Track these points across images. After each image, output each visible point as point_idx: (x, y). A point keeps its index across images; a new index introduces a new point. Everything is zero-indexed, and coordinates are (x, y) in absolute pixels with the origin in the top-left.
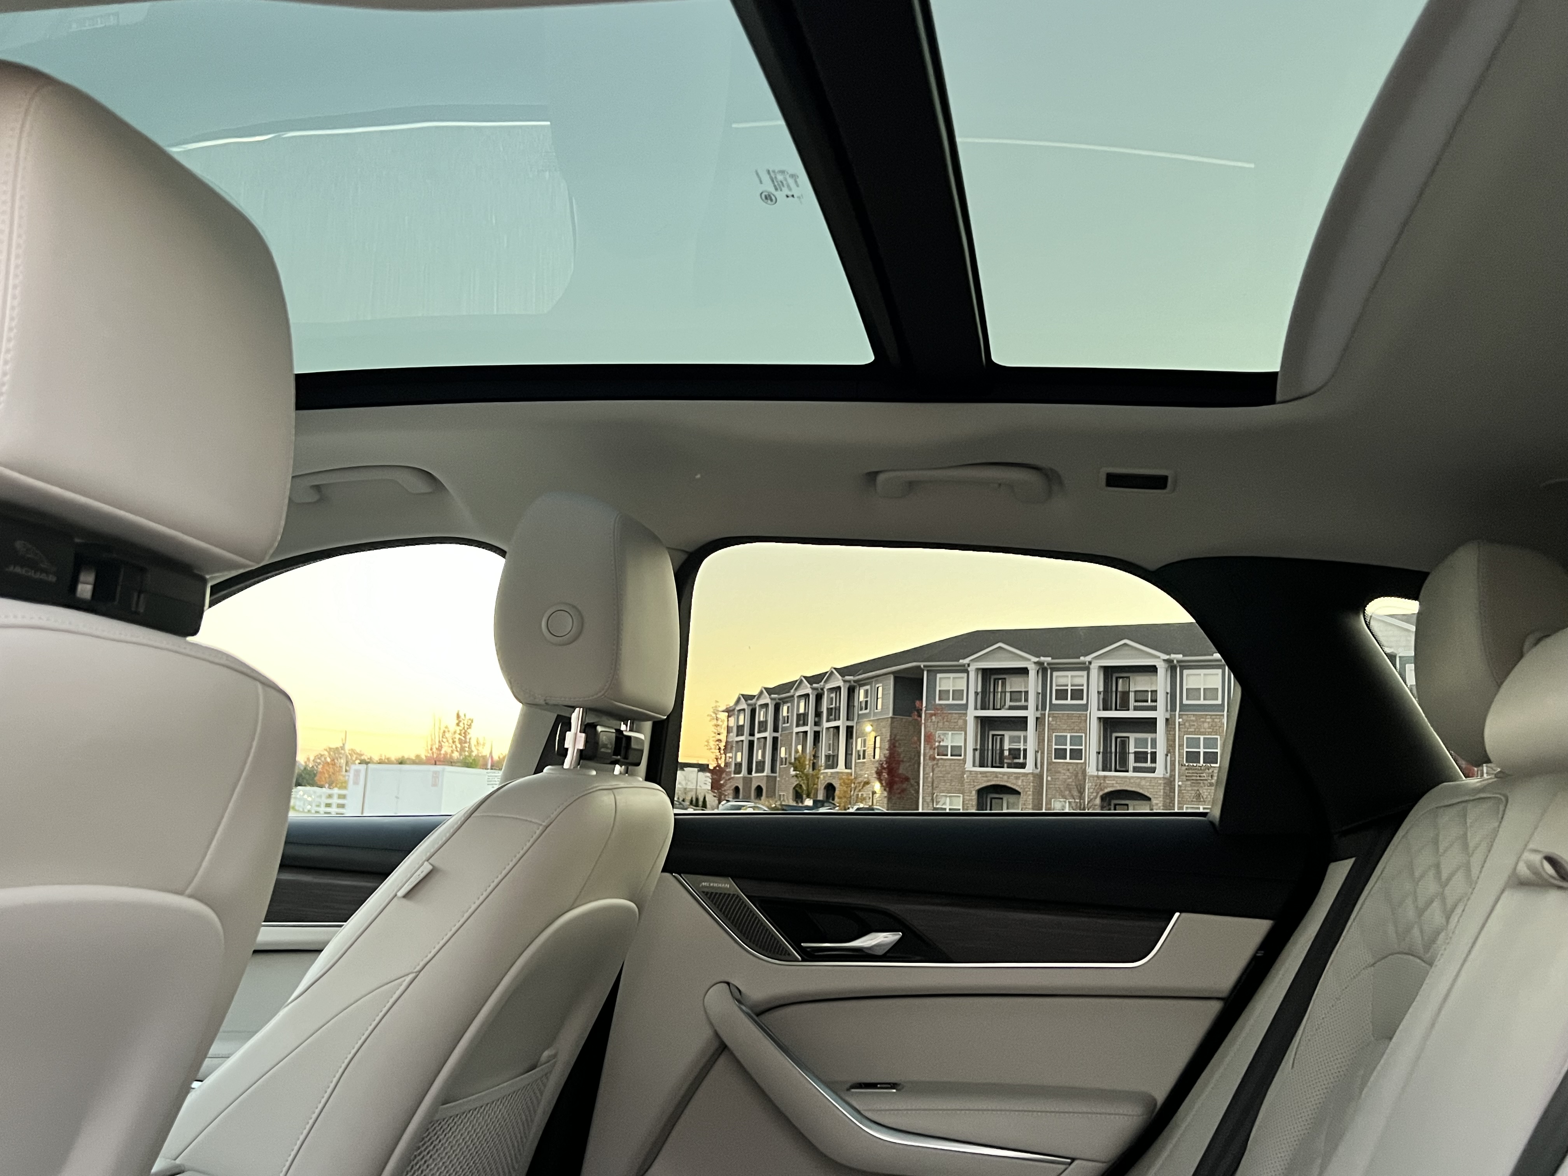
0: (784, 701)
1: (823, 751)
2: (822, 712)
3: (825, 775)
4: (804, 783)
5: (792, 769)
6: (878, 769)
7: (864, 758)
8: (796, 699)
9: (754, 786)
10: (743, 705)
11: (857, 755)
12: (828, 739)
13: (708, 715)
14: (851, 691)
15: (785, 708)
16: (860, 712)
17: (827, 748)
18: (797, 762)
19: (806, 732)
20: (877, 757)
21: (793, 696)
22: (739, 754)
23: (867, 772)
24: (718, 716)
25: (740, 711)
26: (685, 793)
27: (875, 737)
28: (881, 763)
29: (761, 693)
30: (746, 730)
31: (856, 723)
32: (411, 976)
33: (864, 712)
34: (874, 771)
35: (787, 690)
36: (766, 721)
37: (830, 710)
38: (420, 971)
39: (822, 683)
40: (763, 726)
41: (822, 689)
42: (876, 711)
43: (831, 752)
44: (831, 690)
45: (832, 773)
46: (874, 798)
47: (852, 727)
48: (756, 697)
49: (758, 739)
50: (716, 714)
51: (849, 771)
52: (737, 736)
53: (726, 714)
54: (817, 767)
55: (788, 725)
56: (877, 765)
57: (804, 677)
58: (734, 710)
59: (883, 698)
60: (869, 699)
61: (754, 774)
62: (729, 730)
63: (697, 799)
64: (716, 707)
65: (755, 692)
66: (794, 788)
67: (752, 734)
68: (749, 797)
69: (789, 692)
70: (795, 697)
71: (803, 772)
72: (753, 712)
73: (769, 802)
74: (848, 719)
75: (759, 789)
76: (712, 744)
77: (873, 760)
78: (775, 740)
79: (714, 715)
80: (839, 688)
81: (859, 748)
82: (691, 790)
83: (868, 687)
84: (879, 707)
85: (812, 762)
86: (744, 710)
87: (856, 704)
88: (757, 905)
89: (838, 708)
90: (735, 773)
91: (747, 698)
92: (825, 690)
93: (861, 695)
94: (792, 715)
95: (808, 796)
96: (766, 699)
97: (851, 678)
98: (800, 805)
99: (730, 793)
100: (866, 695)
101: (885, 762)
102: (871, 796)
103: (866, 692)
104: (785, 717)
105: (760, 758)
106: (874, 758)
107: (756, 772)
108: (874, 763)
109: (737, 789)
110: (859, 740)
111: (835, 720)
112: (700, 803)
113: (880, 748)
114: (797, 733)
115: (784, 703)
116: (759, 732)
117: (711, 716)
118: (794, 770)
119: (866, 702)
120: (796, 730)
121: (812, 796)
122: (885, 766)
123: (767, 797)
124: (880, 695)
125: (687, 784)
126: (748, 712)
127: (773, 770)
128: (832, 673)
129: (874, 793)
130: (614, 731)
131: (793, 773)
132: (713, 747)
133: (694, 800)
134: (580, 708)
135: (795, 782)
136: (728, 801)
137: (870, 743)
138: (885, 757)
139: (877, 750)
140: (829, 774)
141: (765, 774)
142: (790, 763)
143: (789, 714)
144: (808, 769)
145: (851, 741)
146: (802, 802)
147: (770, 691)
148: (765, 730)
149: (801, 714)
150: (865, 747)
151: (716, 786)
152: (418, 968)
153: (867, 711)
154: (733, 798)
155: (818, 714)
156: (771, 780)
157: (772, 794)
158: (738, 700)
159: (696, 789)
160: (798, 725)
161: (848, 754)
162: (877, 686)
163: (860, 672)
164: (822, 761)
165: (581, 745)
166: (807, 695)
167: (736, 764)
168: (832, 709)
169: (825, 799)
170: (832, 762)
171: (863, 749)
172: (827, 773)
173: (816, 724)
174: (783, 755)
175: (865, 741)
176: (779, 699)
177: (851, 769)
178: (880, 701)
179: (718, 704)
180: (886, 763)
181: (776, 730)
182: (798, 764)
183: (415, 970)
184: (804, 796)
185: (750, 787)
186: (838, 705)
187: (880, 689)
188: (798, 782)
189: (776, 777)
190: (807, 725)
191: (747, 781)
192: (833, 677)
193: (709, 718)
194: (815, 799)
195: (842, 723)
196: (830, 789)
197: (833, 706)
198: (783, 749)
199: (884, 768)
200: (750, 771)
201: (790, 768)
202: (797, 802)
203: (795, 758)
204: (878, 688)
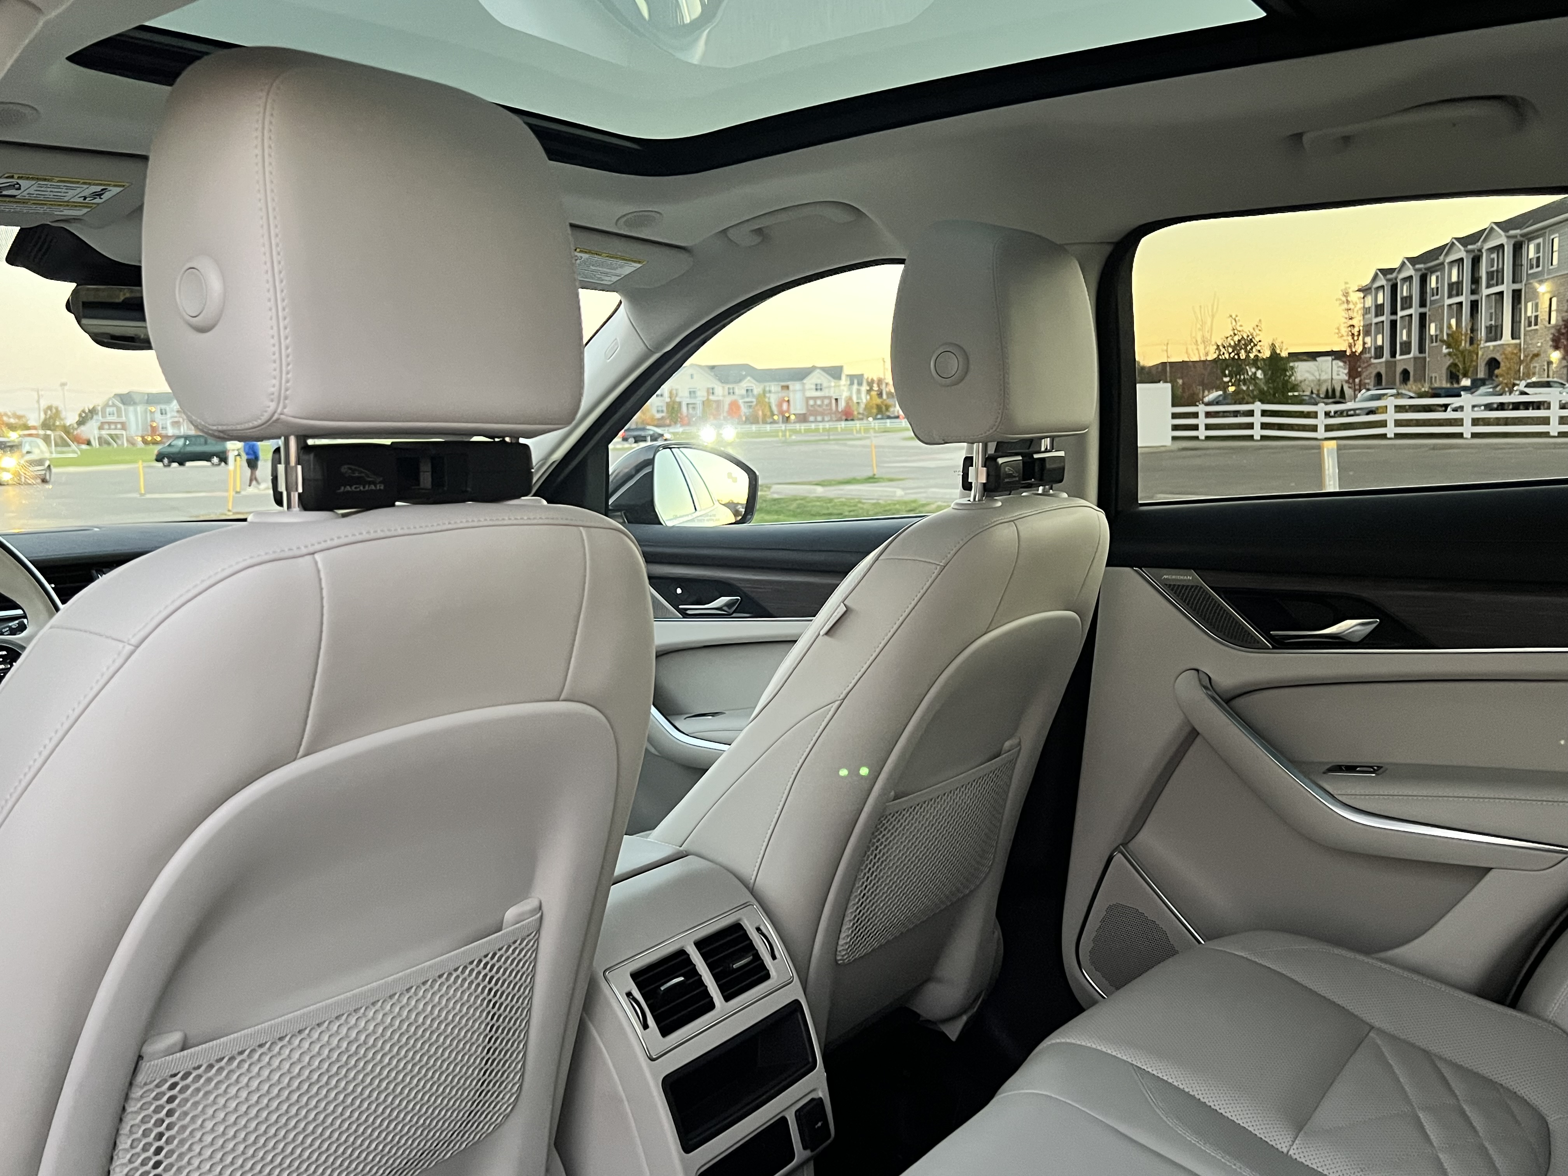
0: (1432, 270)
1: (1484, 321)
2: (1481, 278)
3: (1487, 348)
4: (1459, 361)
5: (1444, 347)
6: (1554, 335)
7: (1536, 324)
8: (1446, 267)
9: (1399, 370)
10: (1382, 281)
11: (1527, 322)
12: (1489, 307)
13: (1337, 300)
14: (1518, 248)
15: (1434, 278)
16: (1530, 272)
17: (1488, 318)
18: (1450, 339)
19: (1461, 303)
20: (1553, 321)
21: (1442, 264)
22: (1380, 337)
23: (1540, 341)
24: (1349, 299)
25: (1378, 288)
26: (1319, 385)
27: (1551, 299)
28: (1558, 328)
29: (1403, 264)
30: (1387, 309)
31: (1525, 285)
32: (838, 703)
33: (1535, 270)
34: (1548, 339)
35: (1435, 257)
36: (1411, 297)
37: (1490, 275)
38: (844, 699)
39: (1479, 243)
40: (1407, 302)
41: (1480, 250)
42: (1551, 267)
43: (1493, 323)
44: (1491, 250)
45: (1494, 346)
46: (1550, 369)
47: (1520, 291)
48: (1397, 270)
49: (1402, 317)
50: (1346, 297)
51: (1517, 341)
52: (1377, 316)
53: (1361, 295)
54: (1475, 342)
55: (1438, 297)
56: (1553, 331)
57: (1456, 238)
58: (1370, 288)
59: (1559, 251)
60: (1541, 254)
61: (1398, 357)
62: (1367, 311)
63: (1334, 390)
64: (1346, 289)
65: (1396, 265)
66: (1448, 369)
67: (1394, 312)
68: (1394, 383)
69: (1437, 259)
70: (1446, 264)
71: (1457, 349)
72: (1394, 288)
73: (1416, 386)
74: (1514, 282)
75: (1405, 374)
76: (1344, 331)
77: (1548, 325)
78: (1423, 316)
79: (1344, 299)
80: (1502, 246)
81: (1529, 314)
82: (1325, 381)
83: (1540, 240)
84: (1555, 262)
85: (1468, 337)
86: (1383, 287)
87: (1524, 262)
88: (1223, 596)
89: (1500, 270)
90: (1376, 358)
91: (1385, 272)
92: (1484, 251)
93: (1531, 251)
94: (1443, 286)
95: (1465, 375)
96: (1409, 271)
97: (1518, 232)
98: (1456, 386)
99: (1371, 382)
100: (1538, 250)
101: (1563, 327)
102: (1546, 367)
103: (1538, 246)
104: (1433, 289)
105: (1405, 338)
106: (1549, 323)
107: (1401, 354)
108: (1549, 329)
109: (1379, 376)
110: (1530, 305)
111: (1497, 285)
112: (1338, 394)
113: (1557, 311)
114: (1450, 306)
115: (1432, 272)
116: (1403, 309)
117: (1340, 300)
118: (1447, 348)
119: (1538, 258)
120: (1448, 302)
121: (1470, 374)
122: (1563, 331)
123: (1415, 381)
124: (1556, 248)
125: (1320, 375)
126: (1388, 289)
127: (1421, 350)
128: (1492, 229)
129: (1550, 363)
130: (1021, 458)
131: (1445, 350)
132: (1345, 334)
133: (1330, 391)
134: (979, 442)
135: (1448, 361)
136: (1368, 390)
137: (1544, 307)
138: (1563, 321)
139: (1554, 314)
140: (1491, 348)
141: (1411, 355)
142: (1442, 341)
143: (1439, 285)
144: (1464, 344)
145: (1519, 306)
146: (1458, 382)
147: (1413, 261)
148: (1410, 307)
149: (1453, 283)
150: (1537, 311)
151: (1353, 373)
152: (842, 696)
153: (1540, 269)
154: (1374, 386)
155: (1475, 280)
156: (1420, 363)
157: (1421, 378)
158: (1376, 276)
159: (1332, 379)
160: (1450, 296)
161: (1515, 322)
162: (1552, 237)
163: (1530, 223)
164: (1482, 333)
165: (983, 479)
166: (1461, 260)
167: (1376, 349)
168: (1493, 272)
169: (1487, 377)
170: (1495, 332)
171: (1534, 314)
172: (1489, 347)
173: (1473, 292)
174: (1433, 332)
175: (1537, 305)
176: (1426, 269)
177: (1519, 338)
178: (1555, 255)
179: (1348, 286)
180: (1565, 328)
181: (1423, 304)
182: (1452, 341)
183: (841, 698)
184: (1461, 377)
185: (1395, 371)
186: (1500, 266)
187: (1556, 241)
188: (1451, 361)
189: (1425, 358)
190: (1462, 294)
191: (1391, 365)
192: (1494, 234)
193: (1338, 302)
194: (1475, 377)
195: (1506, 288)
196: (1493, 364)
197: (1495, 268)
198: (1433, 326)
199: (1563, 334)
200: (1393, 354)
201: (1442, 347)
202: (1452, 383)
203: (1448, 335)
204: (1553, 240)
